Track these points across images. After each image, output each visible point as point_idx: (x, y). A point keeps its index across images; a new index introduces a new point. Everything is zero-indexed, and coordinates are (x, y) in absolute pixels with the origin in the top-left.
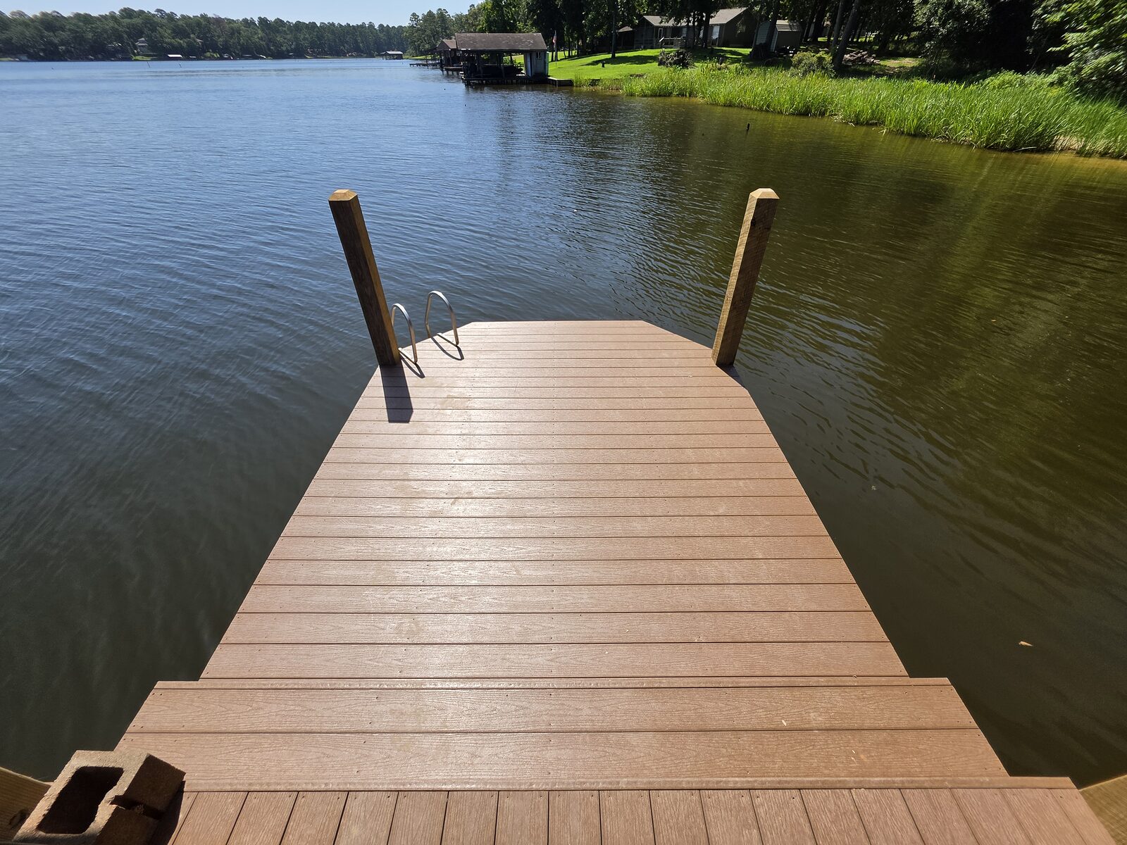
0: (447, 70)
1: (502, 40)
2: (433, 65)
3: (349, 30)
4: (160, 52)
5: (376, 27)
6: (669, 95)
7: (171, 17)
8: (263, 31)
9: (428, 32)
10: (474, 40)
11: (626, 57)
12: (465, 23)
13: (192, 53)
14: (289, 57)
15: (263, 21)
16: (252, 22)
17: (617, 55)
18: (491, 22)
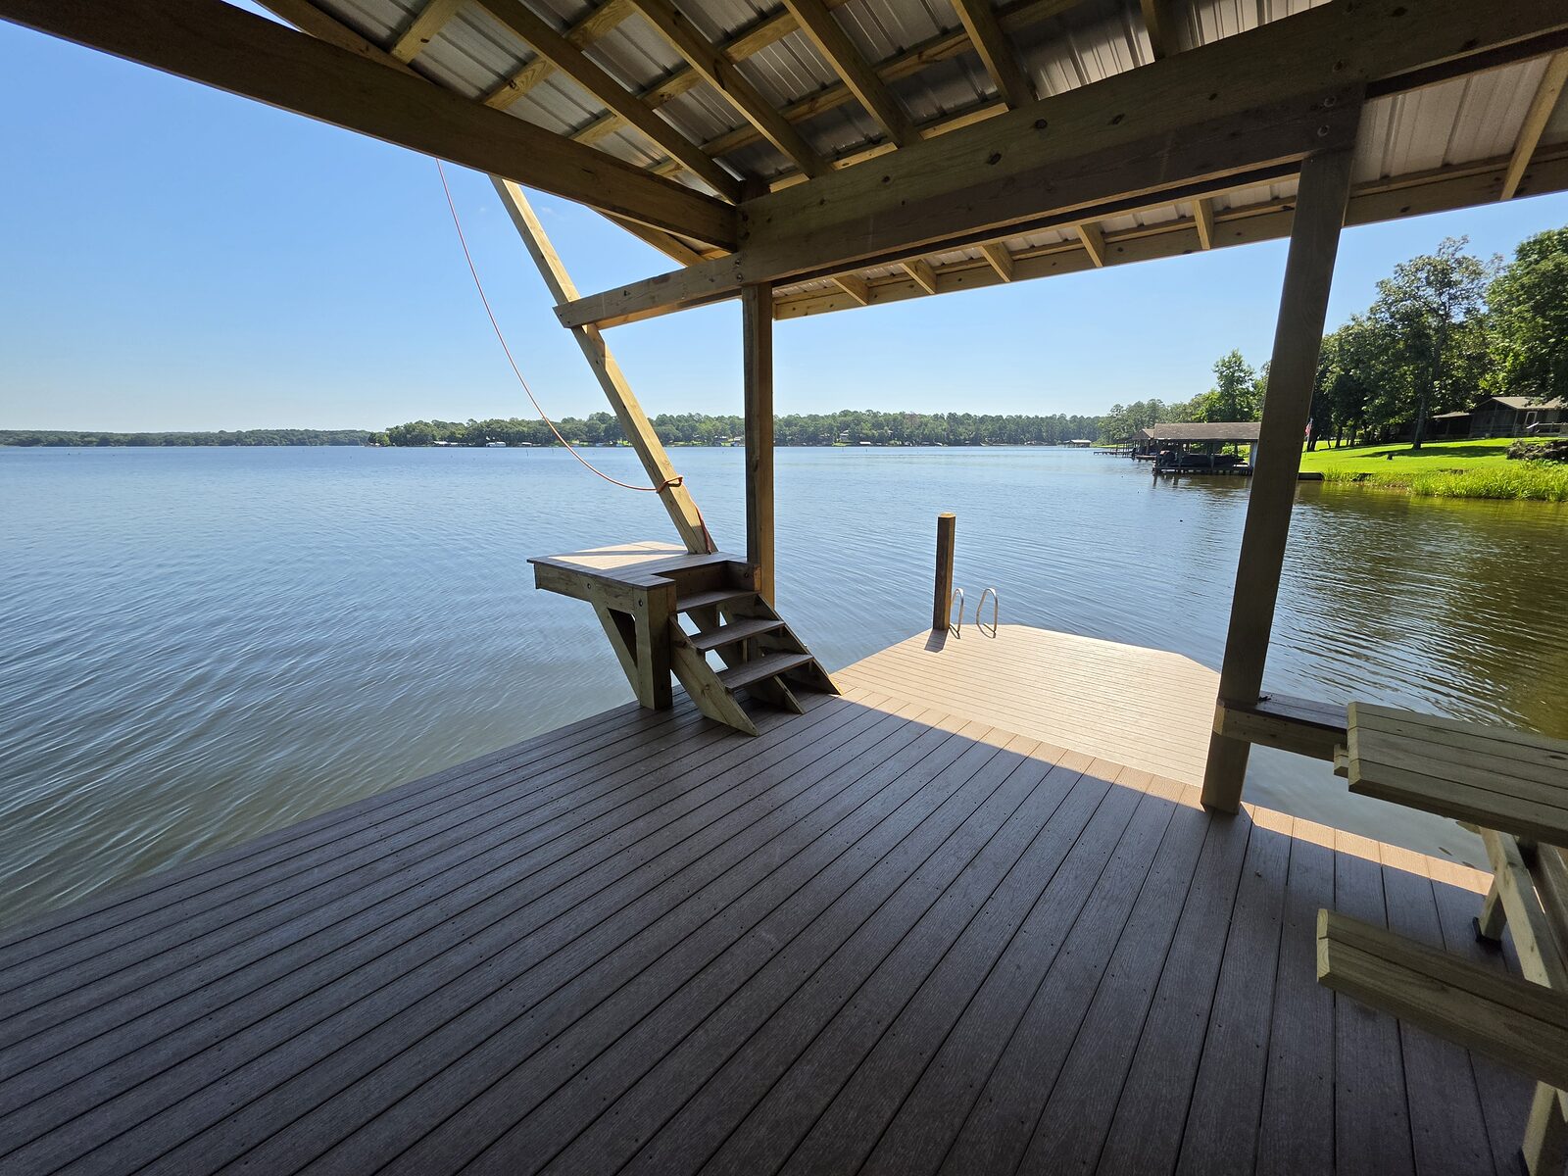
0: (1140, 459)
1: (1221, 430)
2: (1124, 453)
3: (1037, 422)
4: (855, 441)
5: (1068, 418)
6: (1511, 497)
7: (875, 415)
8: (948, 423)
9: (1131, 422)
10: (1179, 430)
11: (1446, 448)
12: (1182, 414)
13: (880, 441)
14: (965, 445)
15: (952, 416)
16: (942, 417)
17: (1422, 446)
18: (1213, 411)
